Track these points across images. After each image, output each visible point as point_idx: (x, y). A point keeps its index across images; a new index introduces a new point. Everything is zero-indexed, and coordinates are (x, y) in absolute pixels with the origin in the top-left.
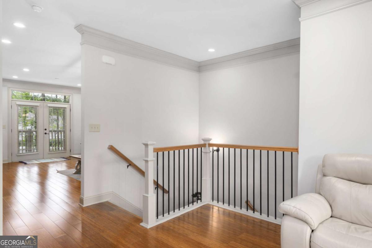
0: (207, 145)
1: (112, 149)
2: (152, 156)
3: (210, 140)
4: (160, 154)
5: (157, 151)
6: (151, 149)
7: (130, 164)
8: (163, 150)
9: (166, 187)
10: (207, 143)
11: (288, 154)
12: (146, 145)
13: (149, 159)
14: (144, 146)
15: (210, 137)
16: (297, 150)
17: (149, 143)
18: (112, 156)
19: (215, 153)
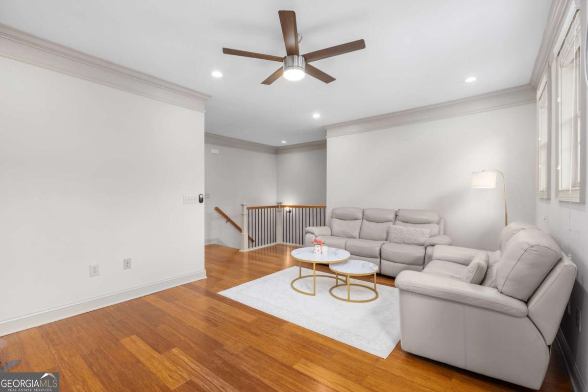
0: (280, 207)
1: (217, 209)
2: (246, 212)
3: (282, 203)
4: (250, 211)
5: (248, 209)
6: (245, 208)
7: (229, 220)
8: (252, 208)
9: (254, 239)
10: (279, 205)
11: (322, 209)
12: (243, 205)
13: (244, 213)
14: (241, 206)
15: (281, 201)
16: (325, 207)
17: (245, 204)
18: (216, 214)
19: (288, 213)
